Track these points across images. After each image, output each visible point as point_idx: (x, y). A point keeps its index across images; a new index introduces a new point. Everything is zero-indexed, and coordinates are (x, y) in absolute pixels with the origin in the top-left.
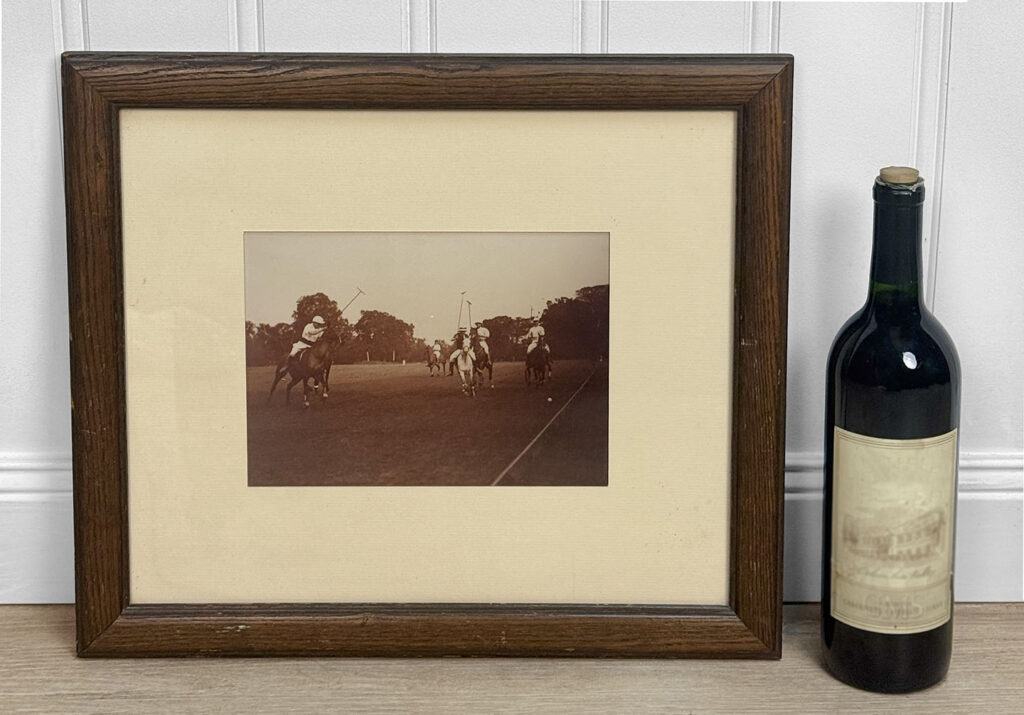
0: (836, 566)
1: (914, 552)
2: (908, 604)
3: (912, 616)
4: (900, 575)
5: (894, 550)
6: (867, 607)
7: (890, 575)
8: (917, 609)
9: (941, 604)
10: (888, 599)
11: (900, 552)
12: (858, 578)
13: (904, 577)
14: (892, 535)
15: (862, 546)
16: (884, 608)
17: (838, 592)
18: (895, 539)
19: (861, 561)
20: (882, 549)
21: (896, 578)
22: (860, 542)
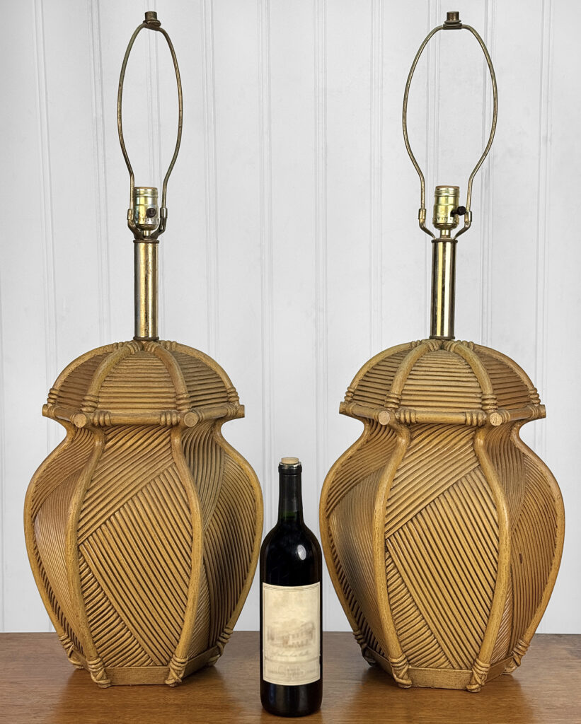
0: (265, 653)
1: (300, 643)
2: (298, 669)
3: (301, 675)
4: (294, 655)
5: (290, 643)
6: (279, 673)
7: (289, 655)
8: (302, 672)
9: (314, 670)
10: (288, 667)
11: (293, 643)
12: (274, 658)
13: (296, 656)
14: (289, 635)
15: (276, 642)
16: (287, 672)
17: (266, 666)
18: (291, 637)
19: (276, 649)
20: (285, 642)
21: (291, 656)
22: (275, 640)
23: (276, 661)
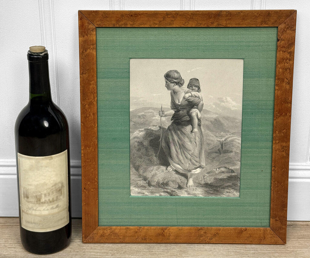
0: (22, 208)
1: (51, 199)
4: (46, 209)
5: (43, 200)
6: (34, 223)
7: (42, 210)
9: (64, 218)
11: (45, 200)
12: (30, 212)
13: (48, 210)
14: (42, 194)
15: (30, 199)
17: (23, 217)
18: (43, 196)
19: (31, 205)
20: (38, 200)
21: (44, 210)
22: (30, 198)
23: (31, 214)
